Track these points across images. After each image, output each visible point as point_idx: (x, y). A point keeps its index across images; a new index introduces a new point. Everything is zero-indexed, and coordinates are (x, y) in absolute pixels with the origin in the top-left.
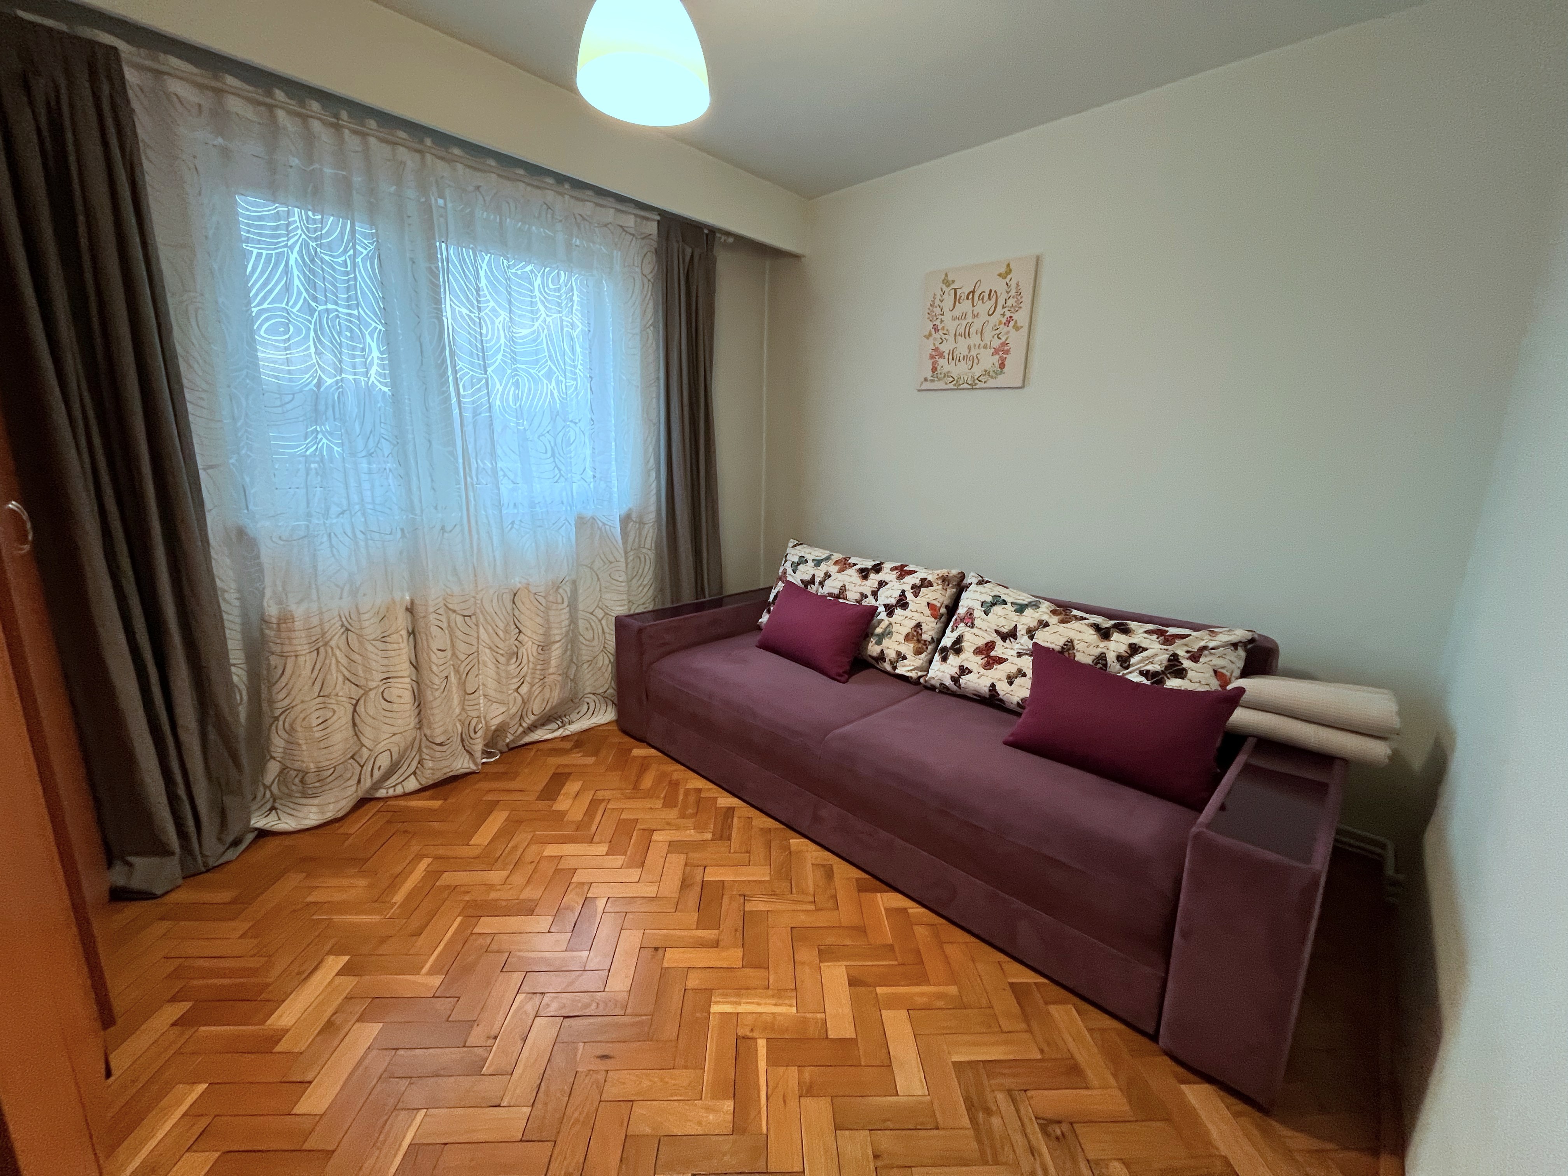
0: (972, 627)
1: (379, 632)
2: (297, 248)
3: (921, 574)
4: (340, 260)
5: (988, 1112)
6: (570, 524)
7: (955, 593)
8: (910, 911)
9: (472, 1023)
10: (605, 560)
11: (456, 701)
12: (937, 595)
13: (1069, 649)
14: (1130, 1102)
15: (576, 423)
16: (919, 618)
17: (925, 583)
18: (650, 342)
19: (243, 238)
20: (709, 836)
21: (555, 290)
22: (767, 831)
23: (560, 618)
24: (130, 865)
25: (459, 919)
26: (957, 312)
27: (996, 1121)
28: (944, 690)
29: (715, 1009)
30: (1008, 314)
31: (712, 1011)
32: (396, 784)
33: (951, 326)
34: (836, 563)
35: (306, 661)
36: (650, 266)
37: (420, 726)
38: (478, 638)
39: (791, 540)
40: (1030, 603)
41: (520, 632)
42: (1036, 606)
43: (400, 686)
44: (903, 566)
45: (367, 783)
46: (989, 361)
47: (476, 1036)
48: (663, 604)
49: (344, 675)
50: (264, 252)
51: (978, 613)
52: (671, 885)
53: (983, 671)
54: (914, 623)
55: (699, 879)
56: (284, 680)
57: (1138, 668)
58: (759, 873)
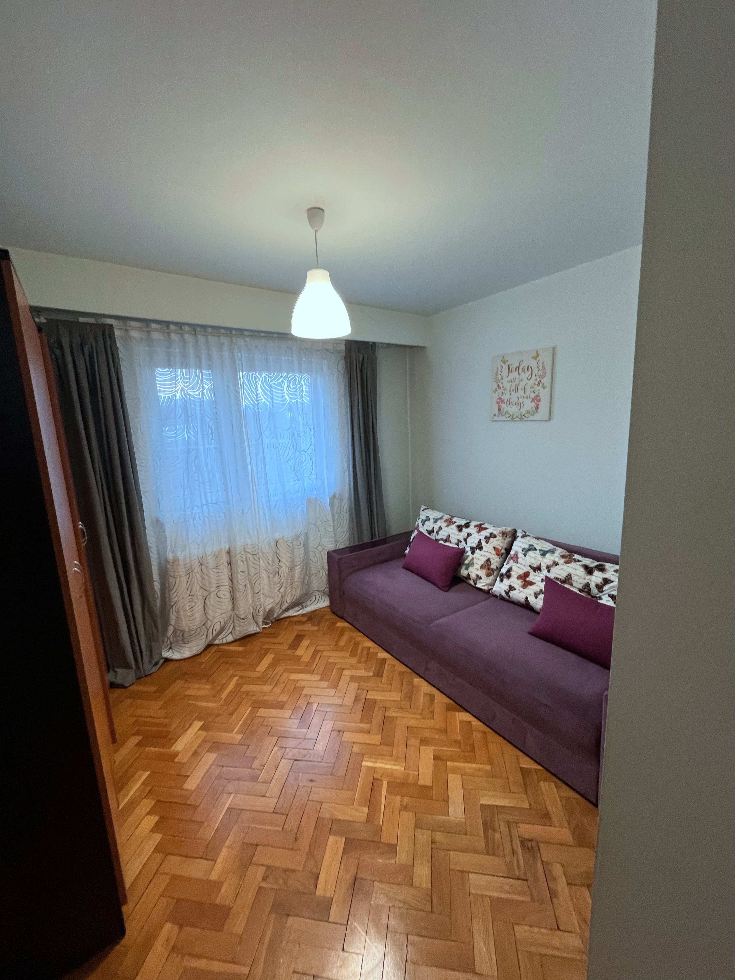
0: (517, 563)
1: (215, 564)
2: (179, 391)
3: (491, 529)
4: (197, 393)
5: (494, 830)
6: (303, 504)
7: (511, 541)
8: (473, 723)
9: (255, 758)
10: (322, 520)
11: (250, 596)
12: (499, 542)
13: (569, 579)
14: (573, 837)
15: (305, 452)
16: (488, 555)
17: (492, 536)
18: (343, 405)
19: (158, 390)
20: (371, 674)
21: (293, 388)
22: (402, 674)
23: (299, 553)
24: (116, 672)
25: (250, 708)
26: (510, 378)
27: (497, 836)
28: (502, 598)
29: (365, 764)
30: (538, 380)
31: (363, 764)
32: (223, 638)
33: (507, 386)
34: (446, 521)
35: (184, 580)
36: (342, 365)
37: (234, 608)
38: (260, 565)
39: (423, 506)
40: (550, 550)
41: (280, 561)
42: (552, 552)
43: (224, 590)
44: (481, 524)
45: (210, 637)
46: (529, 405)
47: (256, 764)
48: (354, 542)
49: (200, 585)
50: (167, 396)
51: (521, 555)
52: (349, 701)
53: (521, 589)
54: (485, 559)
55: (363, 697)
56: (175, 588)
57: (608, 593)
58: (396, 696)
